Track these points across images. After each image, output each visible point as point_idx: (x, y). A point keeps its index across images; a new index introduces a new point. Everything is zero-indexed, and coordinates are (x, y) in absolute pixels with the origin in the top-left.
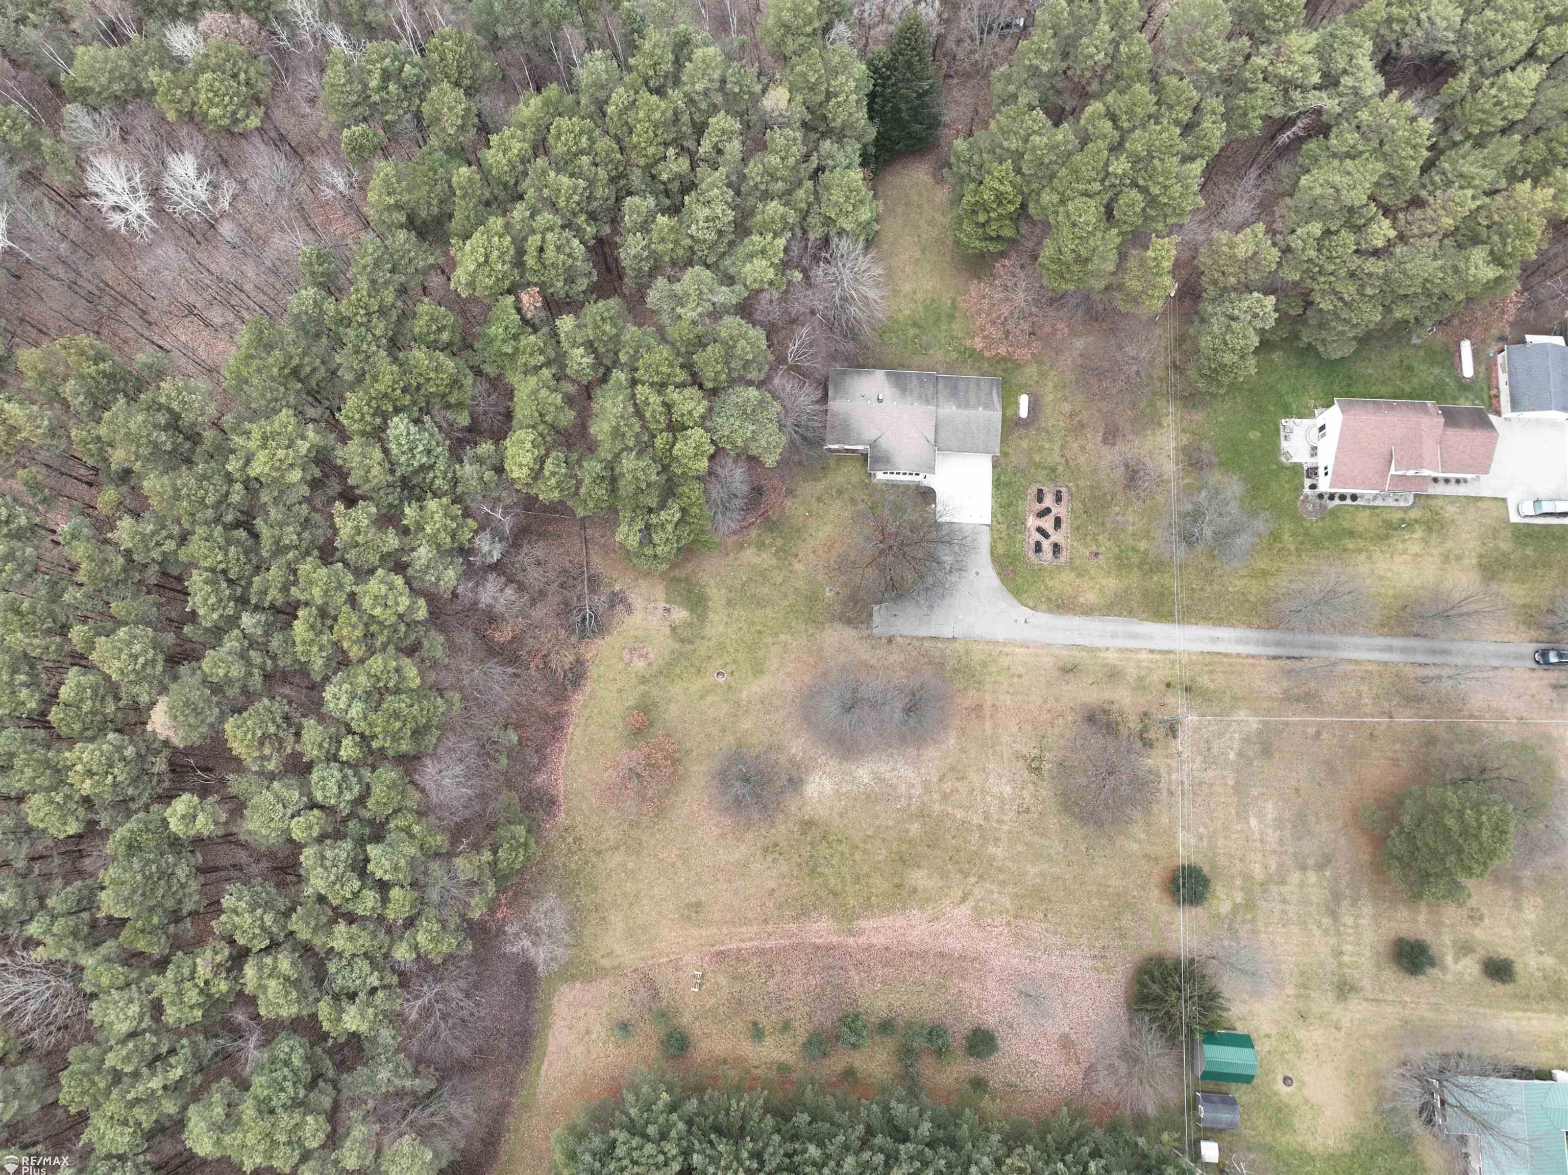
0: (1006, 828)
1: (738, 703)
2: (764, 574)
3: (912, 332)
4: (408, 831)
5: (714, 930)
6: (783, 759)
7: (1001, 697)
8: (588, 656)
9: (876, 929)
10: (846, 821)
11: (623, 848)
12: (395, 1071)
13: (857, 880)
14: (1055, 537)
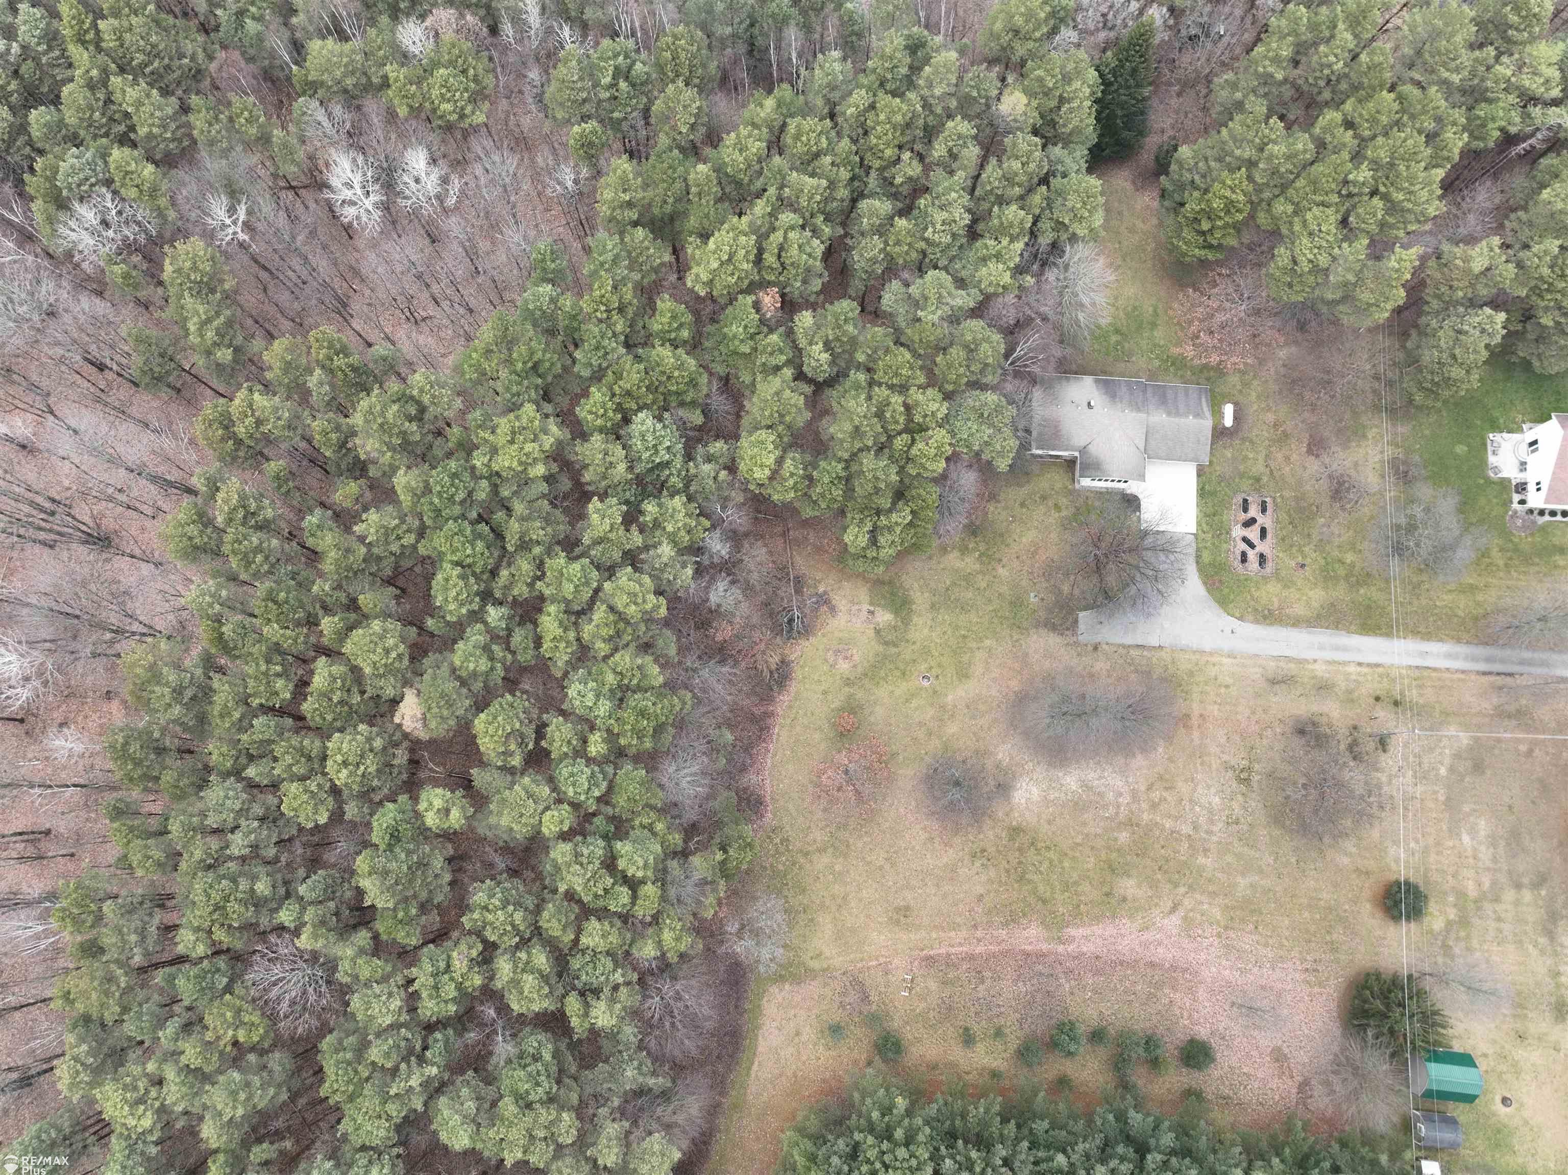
0: (1215, 839)
1: (943, 707)
2: (968, 579)
3: (1114, 338)
4: (650, 828)
5: (923, 933)
6: (989, 764)
7: (1209, 708)
8: (792, 657)
9: (1085, 937)
10: (1054, 828)
11: (830, 850)
12: (639, 1068)
13: (1066, 887)
14: (1261, 547)
